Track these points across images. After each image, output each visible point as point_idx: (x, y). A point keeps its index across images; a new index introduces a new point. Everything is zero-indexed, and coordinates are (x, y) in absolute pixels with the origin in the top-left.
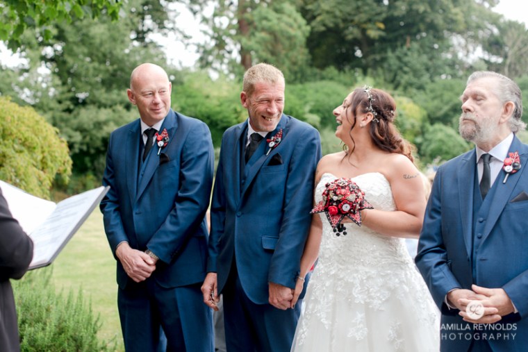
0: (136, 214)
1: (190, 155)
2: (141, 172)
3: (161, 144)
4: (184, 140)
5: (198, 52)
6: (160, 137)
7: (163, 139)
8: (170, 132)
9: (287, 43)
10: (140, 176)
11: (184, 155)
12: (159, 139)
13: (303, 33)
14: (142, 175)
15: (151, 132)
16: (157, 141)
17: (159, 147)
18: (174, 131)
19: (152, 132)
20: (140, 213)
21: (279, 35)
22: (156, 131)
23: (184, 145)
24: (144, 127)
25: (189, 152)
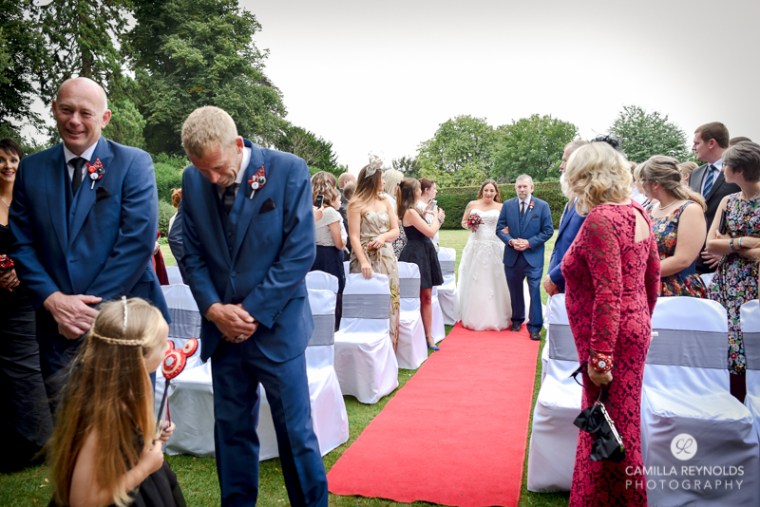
0: (71, 262)
1: (132, 189)
2: (72, 210)
3: (95, 176)
4: (125, 171)
5: (50, 134)
6: (92, 168)
7: (97, 171)
8: (104, 162)
9: (127, 132)
10: (71, 216)
11: (126, 189)
12: (91, 170)
13: (141, 125)
14: (74, 214)
15: (78, 163)
16: (89, 173)
17: (92, 180)
18: (109, 162)
19: (80, 162)
20: (75, 261)
21: (120, 125)
22: (85, 161)
23: (126, 178)
24: (69, 156)
25: (132, 186)
